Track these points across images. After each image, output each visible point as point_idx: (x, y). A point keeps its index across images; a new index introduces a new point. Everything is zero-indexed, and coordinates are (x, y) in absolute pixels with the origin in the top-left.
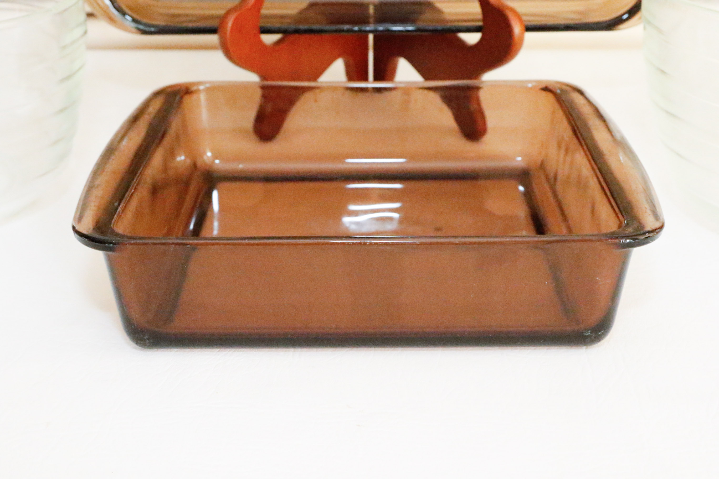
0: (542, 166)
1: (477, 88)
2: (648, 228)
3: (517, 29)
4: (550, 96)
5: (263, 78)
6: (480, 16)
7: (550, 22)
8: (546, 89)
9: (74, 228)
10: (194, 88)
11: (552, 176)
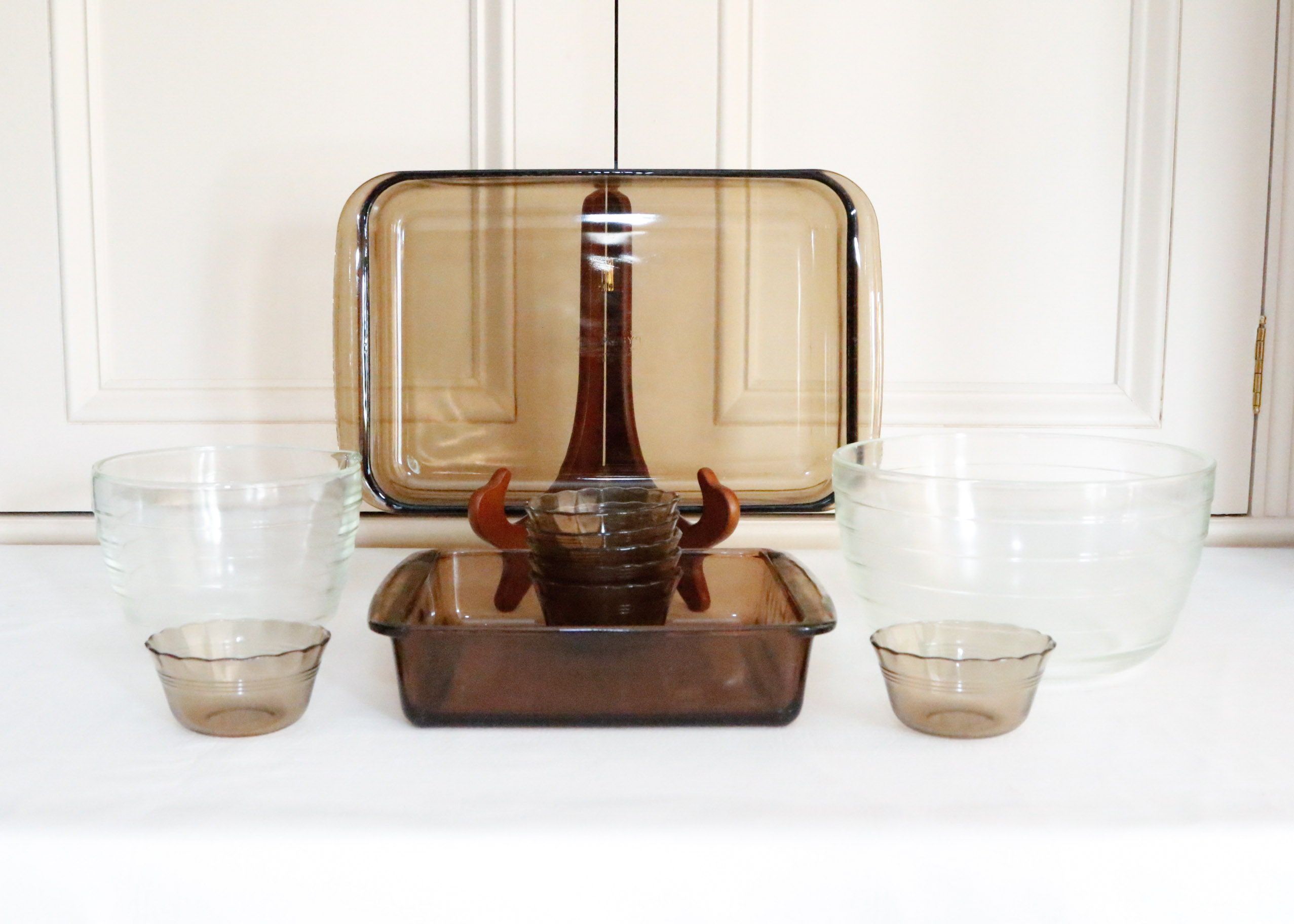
2: (825, 621)
3: (733, 512)
4: (760, 560)
8: (757, 556)
9: (370, 620)
10: (448, 553)
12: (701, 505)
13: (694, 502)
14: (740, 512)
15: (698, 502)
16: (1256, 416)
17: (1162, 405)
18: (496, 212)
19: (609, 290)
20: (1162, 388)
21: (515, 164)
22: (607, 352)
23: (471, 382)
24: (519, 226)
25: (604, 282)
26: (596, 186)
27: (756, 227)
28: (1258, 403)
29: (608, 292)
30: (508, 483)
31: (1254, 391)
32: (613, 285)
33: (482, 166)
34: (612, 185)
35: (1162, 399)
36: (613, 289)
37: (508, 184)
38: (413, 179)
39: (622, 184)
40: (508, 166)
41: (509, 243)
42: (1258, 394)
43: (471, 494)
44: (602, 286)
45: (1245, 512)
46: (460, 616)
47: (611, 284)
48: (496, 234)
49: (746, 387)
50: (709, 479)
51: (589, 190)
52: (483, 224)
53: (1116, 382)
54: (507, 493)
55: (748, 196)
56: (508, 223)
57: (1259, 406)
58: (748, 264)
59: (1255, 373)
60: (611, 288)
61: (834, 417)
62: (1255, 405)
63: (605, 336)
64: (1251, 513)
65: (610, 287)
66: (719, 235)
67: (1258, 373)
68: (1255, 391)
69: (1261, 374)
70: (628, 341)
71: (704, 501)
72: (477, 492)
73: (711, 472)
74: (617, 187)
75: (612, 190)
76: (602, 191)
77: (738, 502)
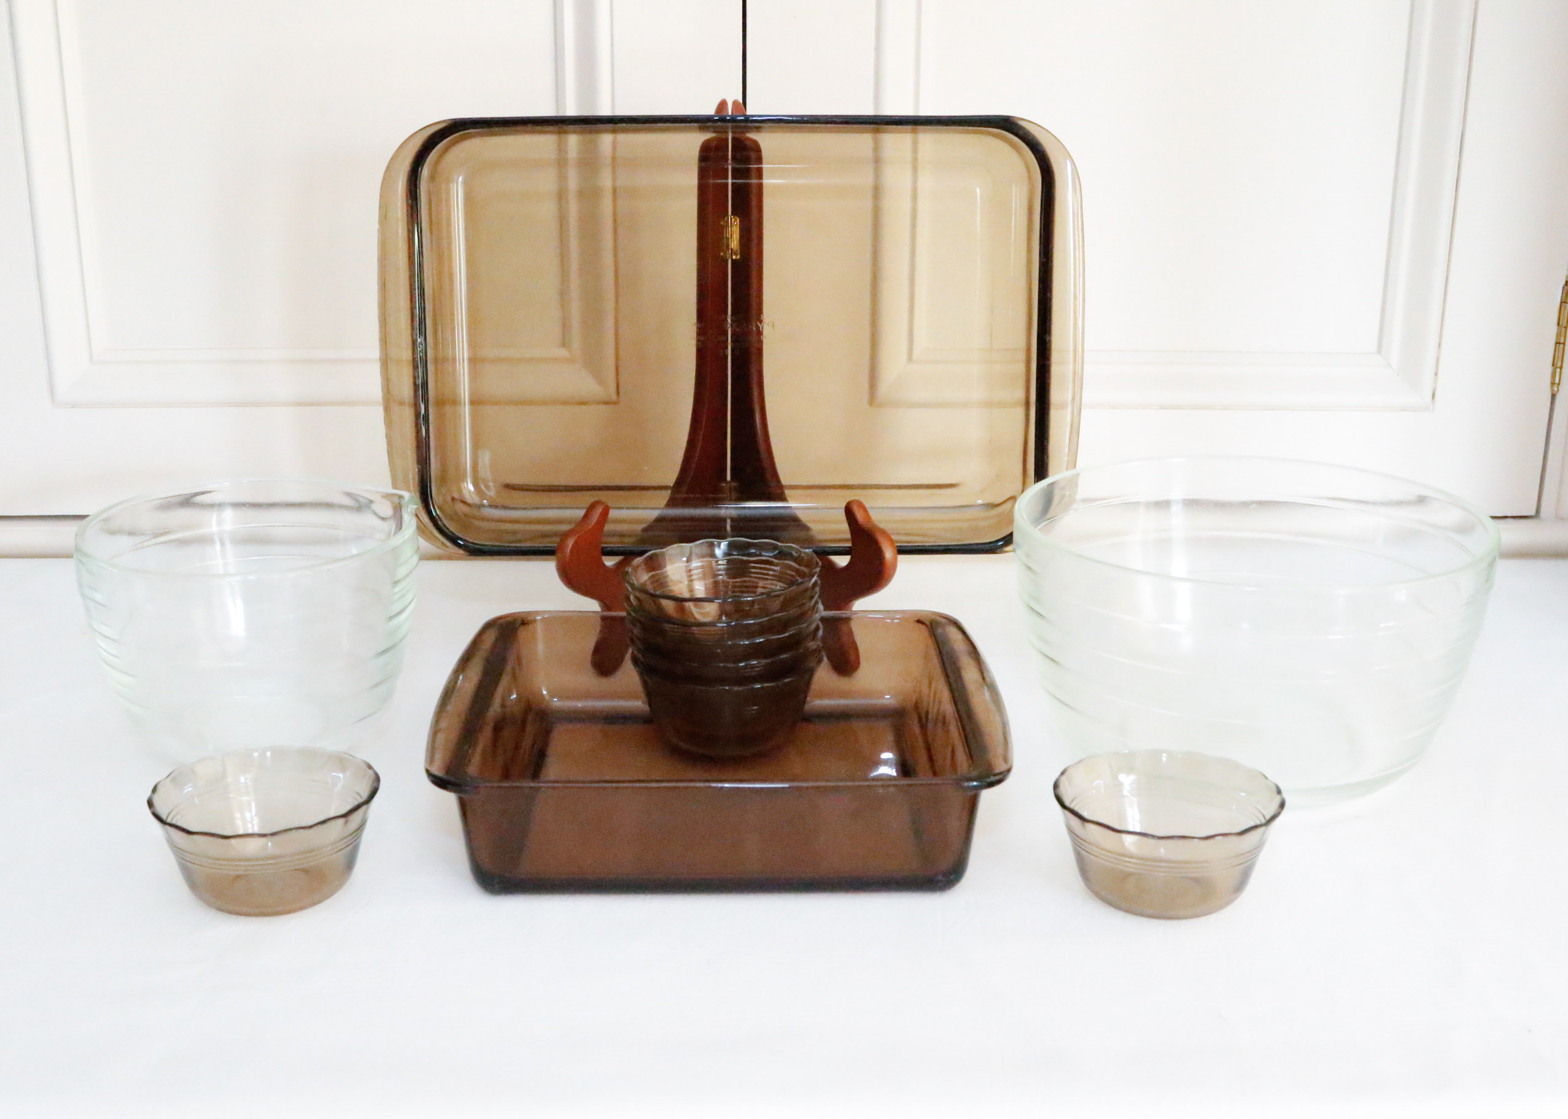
0: (916, 707)
1: (847, 620)
2: (997, 771)
3: (889, 553)
4: (923, 627)
5: (606, 606)
6: (848, 535)
7: (929, 542)
8: (919, 621)
9: (428, 771)
10: (530, 618)
11: (923, 715)
12: (849, 544)
13: (840, 541)
14: (896, 552)
15: (846, 540)
16: (1553, 396)
17: (1436, 380)
18: (589, 163)
19: (734, 257)
20: (1438, 360)
21: (613, 108)
22: (732, 341)
23: (563, 353)
24: (619, 183)
25: (728, 246)
26: (716, 132)
27: (926, 182)
28: (1557, 381)
29: (732, 260)
30: (605, 523)
31: (1553, 365)
32: (739, 252)
33: (571, 111)
34: (740, 132)
35: (1436, 374)
36: (738, 257)
38: (475, 128)
40: (605, 111)
41: (607, 203)
42: (1558, 370)
44: (725, 253)
45: (1532, 513)
46: (547, 698)
47: (737, 251)
48: (589, 195)
49: (910, 358)
50: (859, 516)
51: (705, 137)
52: (573, 182)
53: (1379, 351)
54: (604, 539)
55: (915, 144)
56: (606, 180)
57: (1559, 384)
58: (914, 226)
59: (1556, 343)
60: (737, 256)
61: (1020, 394)
62: (1553, 384)
63: (729, 320)
64: (1539, 515)
65: (735, 253)
66: (877, 192)
67: (1559, 343)
68: (1555, 366)
69: (1564, 344)
70: (758, 328)
71: (853, 540)
72: (565, 535)
73: (861, 506)
74: (744, 133)
75: (738, 136)
76: (724, 136)
77: (892, 541)
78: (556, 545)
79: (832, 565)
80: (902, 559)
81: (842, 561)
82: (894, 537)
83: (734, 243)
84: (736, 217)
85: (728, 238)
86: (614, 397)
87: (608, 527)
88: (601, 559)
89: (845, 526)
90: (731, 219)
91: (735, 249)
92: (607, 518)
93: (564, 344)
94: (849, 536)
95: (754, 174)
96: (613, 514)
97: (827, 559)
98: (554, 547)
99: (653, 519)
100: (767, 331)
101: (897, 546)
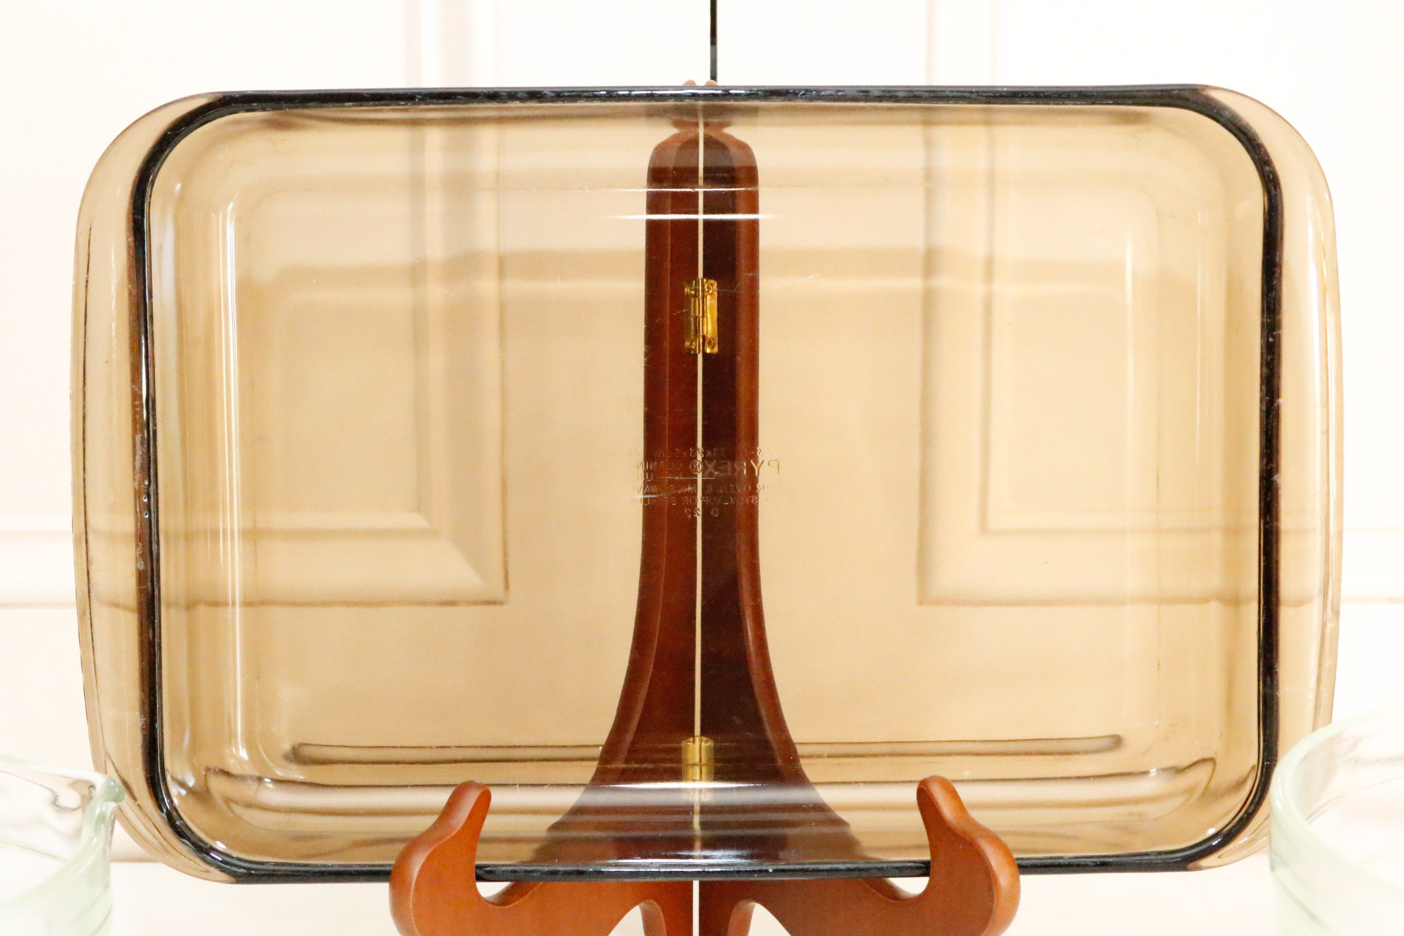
3: (1002, 873)
6: (921, 838)
12: (927, 857)
13: (907, 848)
14: (1016, 868)
15: (918, 847)
19: (708, 351)
22: (703, 495)
23: (417, 521)
25: (697, 332)
26: (676, 124)
29: (705, 355)
30: (484, 818)
32: (716, 341)
34: (715, 120)
36: (716, 350)
37: (486, 120)
38: (251, 110)
39: (737, 119)
43: (401, 847)
44: (692, 342)
47: (713, 340)
50: (945, 807)
51: (664, 132)
54: (481, 849)
60: (713, 348)
65: (710, 343)
70: (751, 470)
71: (934, 847)
72: (412, 844)
73: (948, 787)
74: (723, 125)
75: (713, 134)
76: (691, 135)
77: (1006, 851)
78: (393, 862)
79: (893, 894)
80: (1028, 881)
81: (913, 886)
82: (1010, 842)
83: (709, 326)
84: (712, 281)
85: (696, 318)
86: (498, 591)
87: (492, 824)
88: (475, 887)
89: (915, 819)
90: (703, 286)
91: (709, 336)
92: (489, 806)
93: (420, 506)
94: (925, 839)
95: (741, 203)
96: (498, 798)
97: (884, 881)
98: (390, 865)
99: (568, 809)
100: (766, 477)
101: (1018, 859)
